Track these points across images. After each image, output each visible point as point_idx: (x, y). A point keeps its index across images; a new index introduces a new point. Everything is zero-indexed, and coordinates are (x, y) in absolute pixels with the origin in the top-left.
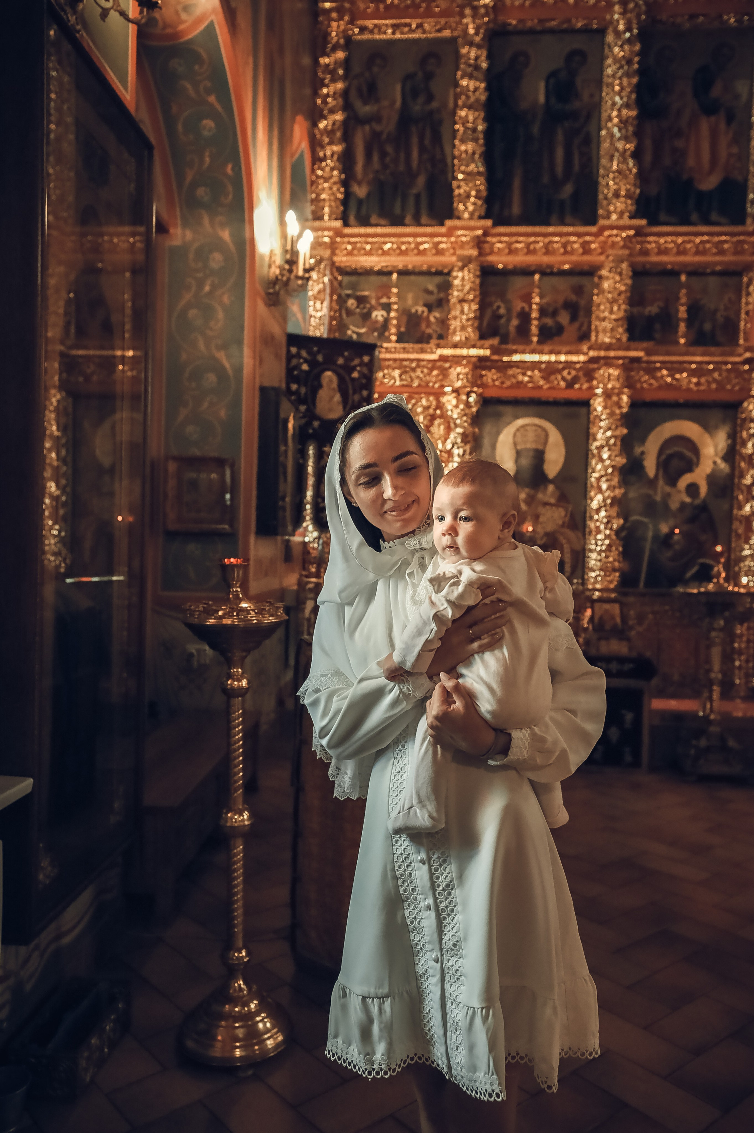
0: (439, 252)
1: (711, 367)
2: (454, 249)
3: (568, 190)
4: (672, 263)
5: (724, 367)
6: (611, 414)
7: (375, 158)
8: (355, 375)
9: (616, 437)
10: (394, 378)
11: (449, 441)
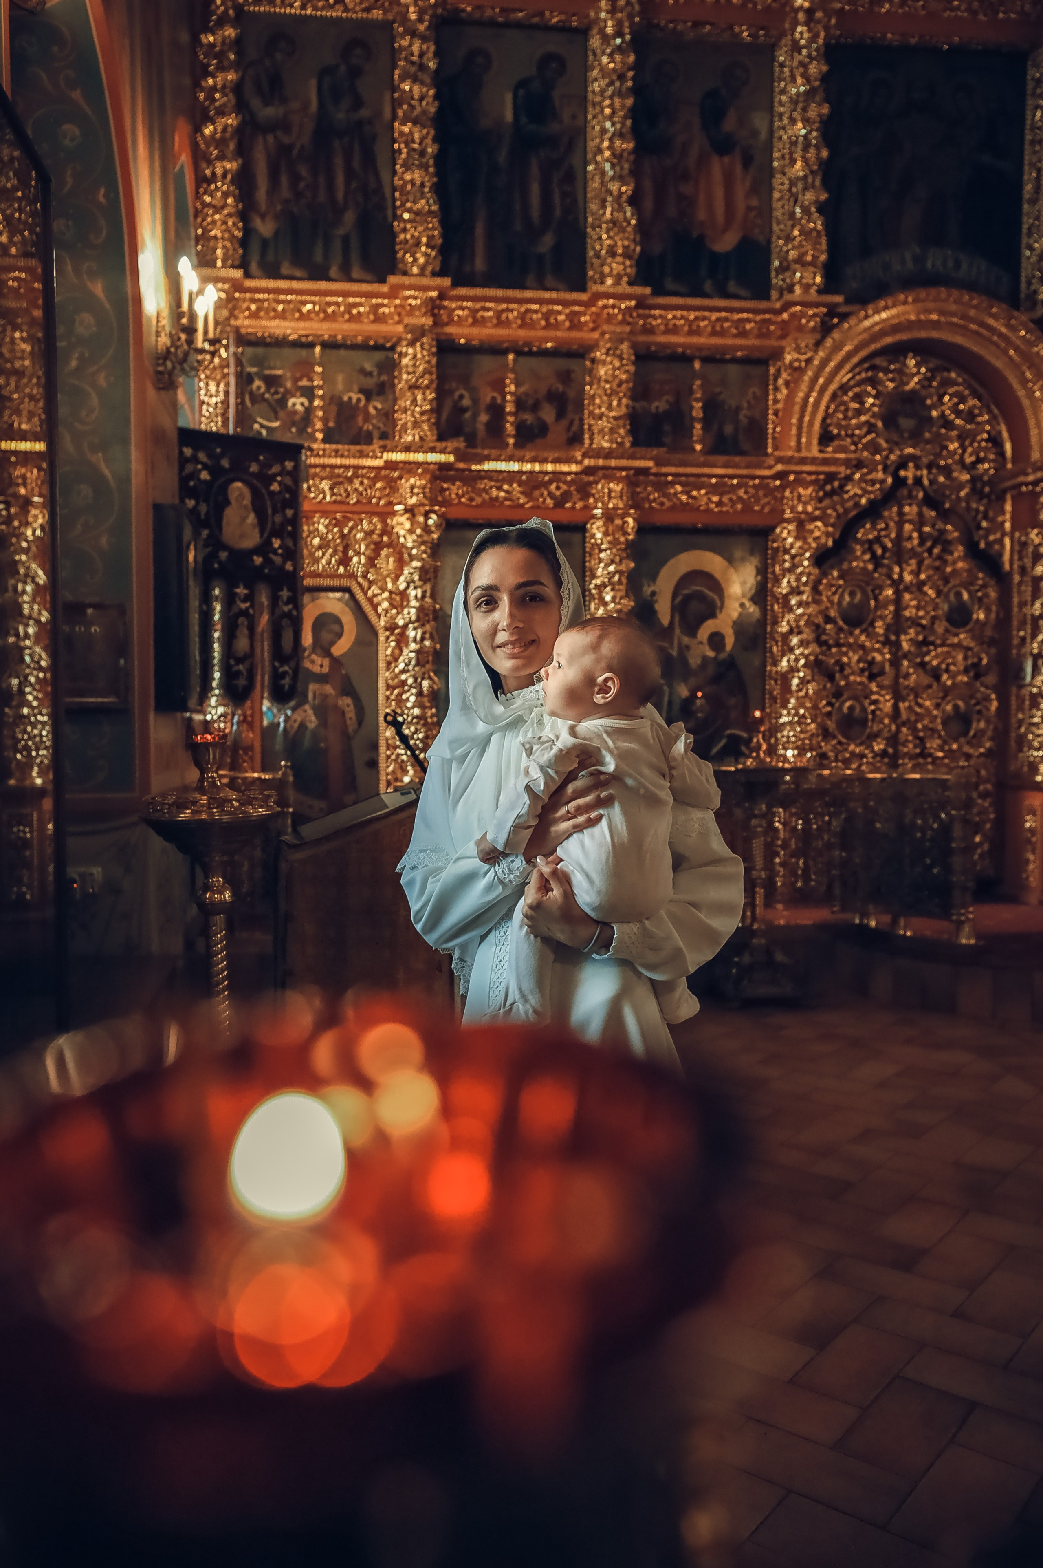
0: (379, 319)
1: (735, 481)
2: (399, 315)
3: (547, 242)
4: (685, 346)
5: (751, 483)
6: (614, 543)
7: (284, 180)
8: (275, 487)
9: (621, 573)
10: (324, 492)
11: (402, 579)
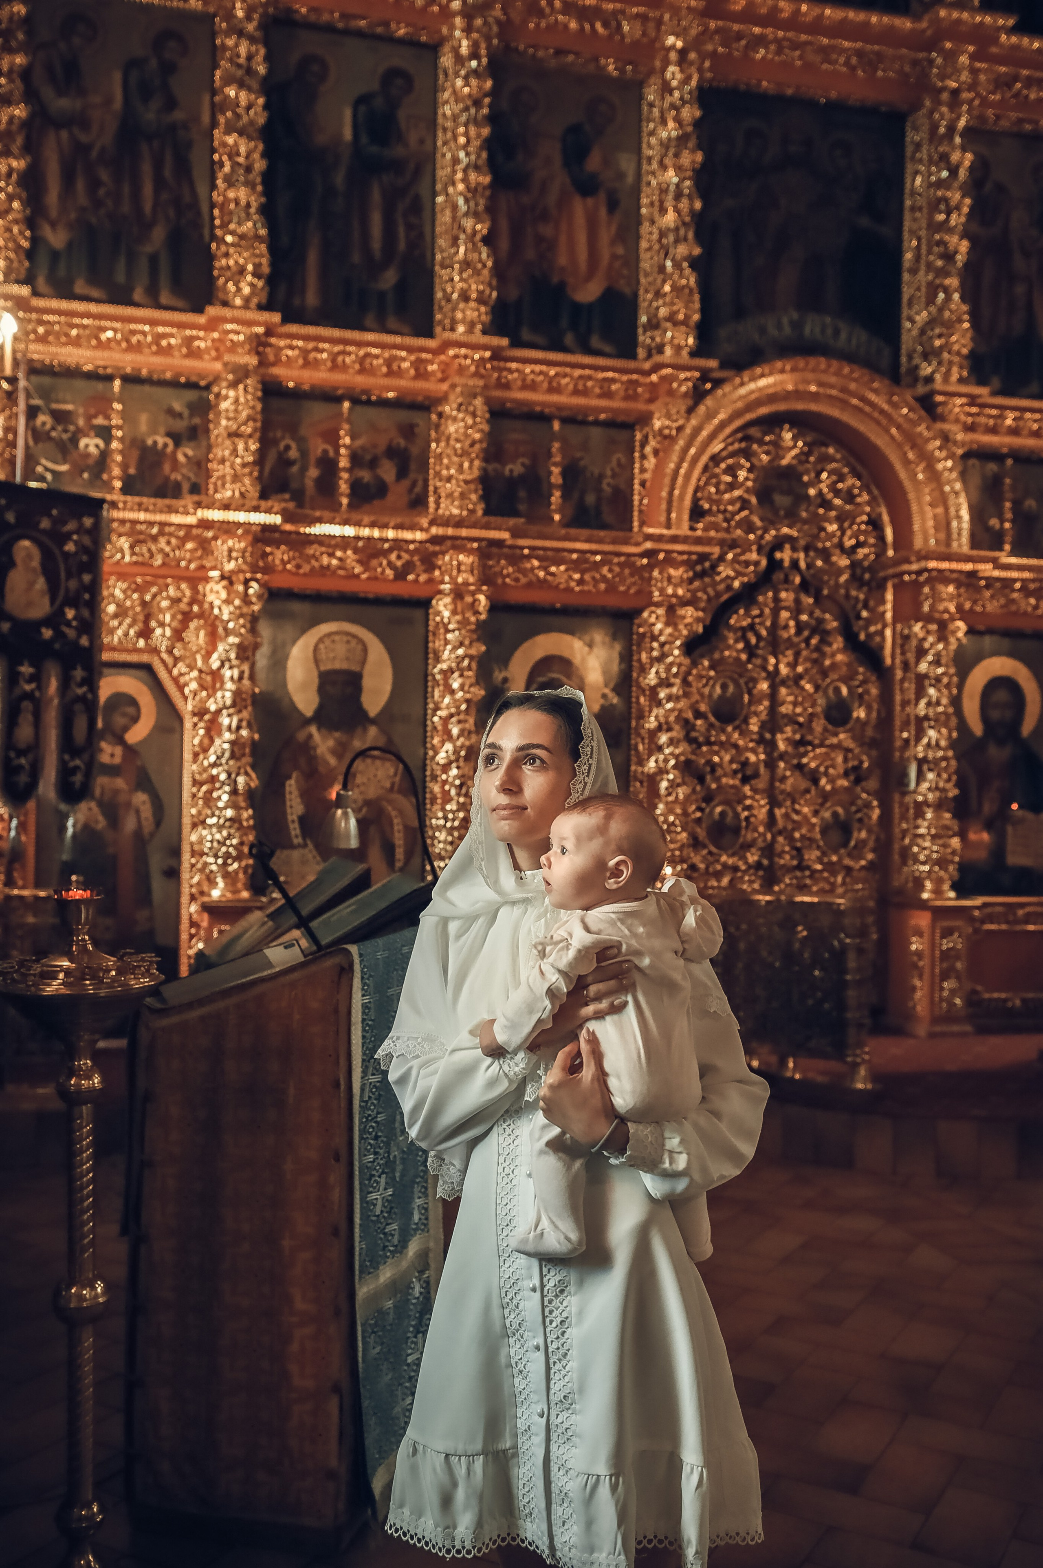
0: (194, 354)
1: (598, 558)
2: (217, 350)
3: (389, 278)
4: (544, 404)
5: (616, 560)
6: (463, 623)
7: (80, 185)
8: (70, 547)
9: (471, 658)
10: (122, 551)
11: (215, 656)
